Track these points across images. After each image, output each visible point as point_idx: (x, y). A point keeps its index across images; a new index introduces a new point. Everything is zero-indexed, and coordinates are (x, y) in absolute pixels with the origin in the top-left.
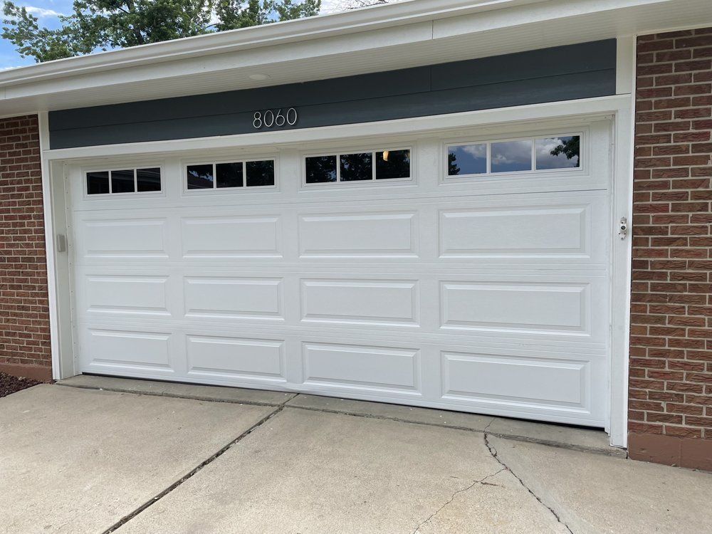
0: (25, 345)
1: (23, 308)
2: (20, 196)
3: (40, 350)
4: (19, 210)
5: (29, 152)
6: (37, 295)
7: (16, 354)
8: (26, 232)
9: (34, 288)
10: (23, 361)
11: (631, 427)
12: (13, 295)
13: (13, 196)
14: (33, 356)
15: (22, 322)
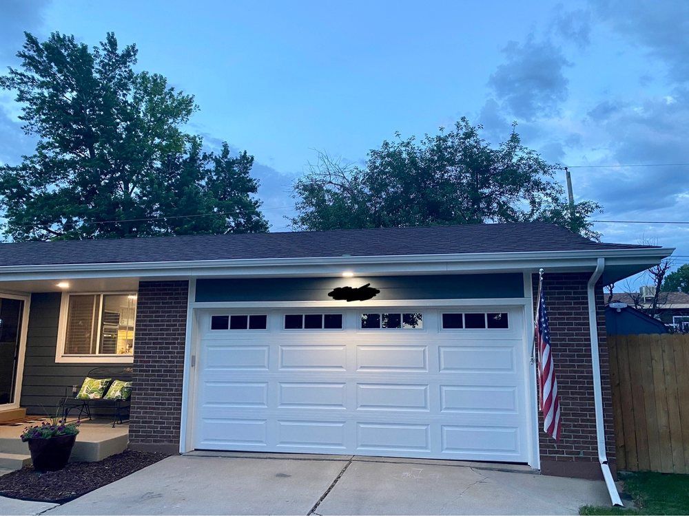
0: (159, 429)
1: (161, 404)
2: (167, 330)
3: (172, 432)
4: (166, 339)
5: (179, 303)
6: (173, 395)
7: (150, 436)
8: (170, 353)
9: (172, 390)
10: (155, 441)
11: (541, 458)
12: (153, 395)
13: (161, 330)
14: (165, 437)
15: (159, 414)
